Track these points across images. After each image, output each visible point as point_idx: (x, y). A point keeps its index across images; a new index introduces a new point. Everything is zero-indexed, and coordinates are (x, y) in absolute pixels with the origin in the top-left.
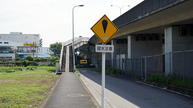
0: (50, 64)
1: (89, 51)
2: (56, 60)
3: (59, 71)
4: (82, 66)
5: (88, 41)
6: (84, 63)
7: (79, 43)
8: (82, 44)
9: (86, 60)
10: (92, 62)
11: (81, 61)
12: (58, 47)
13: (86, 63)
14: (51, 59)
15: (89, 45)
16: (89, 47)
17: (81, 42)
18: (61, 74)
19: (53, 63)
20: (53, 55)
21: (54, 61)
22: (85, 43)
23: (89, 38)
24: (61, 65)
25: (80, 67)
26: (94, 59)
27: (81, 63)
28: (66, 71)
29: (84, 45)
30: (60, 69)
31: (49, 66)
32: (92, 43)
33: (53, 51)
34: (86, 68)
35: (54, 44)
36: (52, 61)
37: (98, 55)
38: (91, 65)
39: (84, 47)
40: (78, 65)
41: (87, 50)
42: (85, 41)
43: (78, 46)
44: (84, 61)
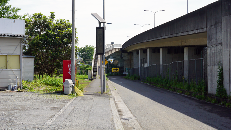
0: (80, 72)
1: (122, 58)
2: (87, 68)
3: (91, 78)
4: (114, 74)
5: (120, 47)
6: (116, 71)
7: (111, 51)
8: (113, 52)
9: (118, 68)
10: (125, 70)
11: (113, 69)
12: (88, 51)
13: (118, 71)
14: (81, 67)
15: (122, 53)
16: (122, 55)
17: (113, 49)
18: (92, 80)
19: (83, 71)
20: (81, 62)
21: (84, 69)
22: (117, 50)
23: (122, 45)
24: (93, 72)
25: (112, 76)
26: (127, 67)
27: (113, 71)
28: (97, 78)
29: (116, 52)
30: (92, 76)
31: (79, 74)
32: (125, 49)
33: (81, 57)
34: (117, 76)
35: (83, 48)
36: (82, 69)
37: (131, 63)
38: (123, 73)
39: (117, 54)
40: (110, 73)
41: (119, 58)
42: (117, 48)
43: (110, 54)
44: (116, 69)
